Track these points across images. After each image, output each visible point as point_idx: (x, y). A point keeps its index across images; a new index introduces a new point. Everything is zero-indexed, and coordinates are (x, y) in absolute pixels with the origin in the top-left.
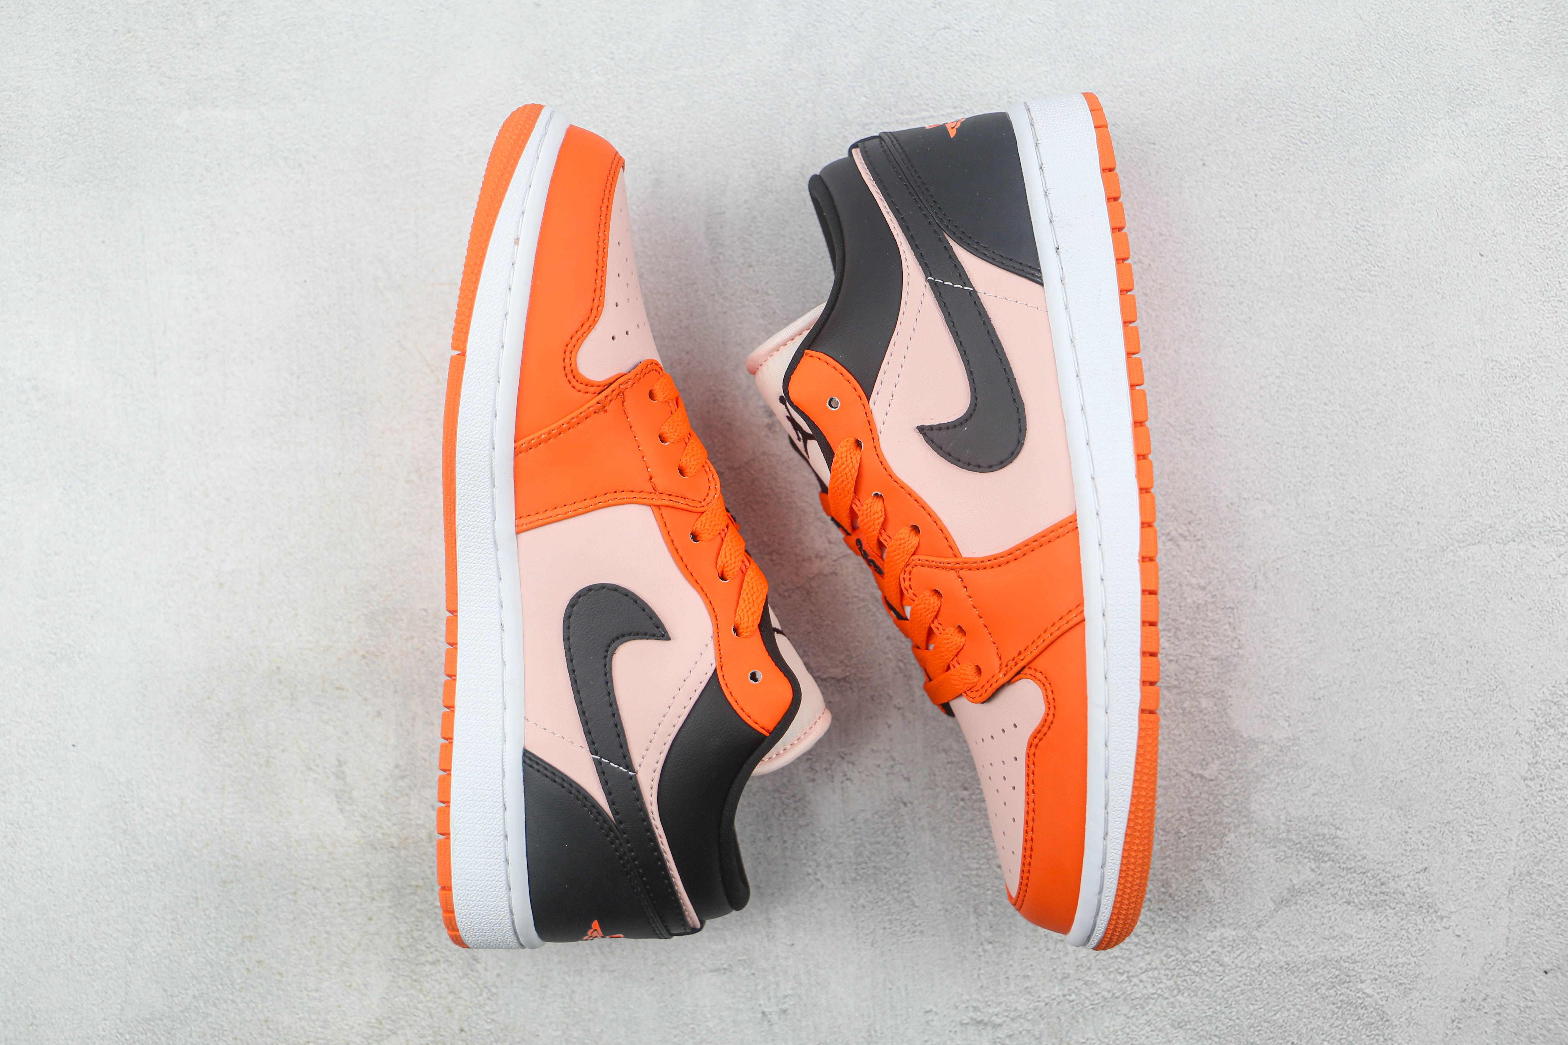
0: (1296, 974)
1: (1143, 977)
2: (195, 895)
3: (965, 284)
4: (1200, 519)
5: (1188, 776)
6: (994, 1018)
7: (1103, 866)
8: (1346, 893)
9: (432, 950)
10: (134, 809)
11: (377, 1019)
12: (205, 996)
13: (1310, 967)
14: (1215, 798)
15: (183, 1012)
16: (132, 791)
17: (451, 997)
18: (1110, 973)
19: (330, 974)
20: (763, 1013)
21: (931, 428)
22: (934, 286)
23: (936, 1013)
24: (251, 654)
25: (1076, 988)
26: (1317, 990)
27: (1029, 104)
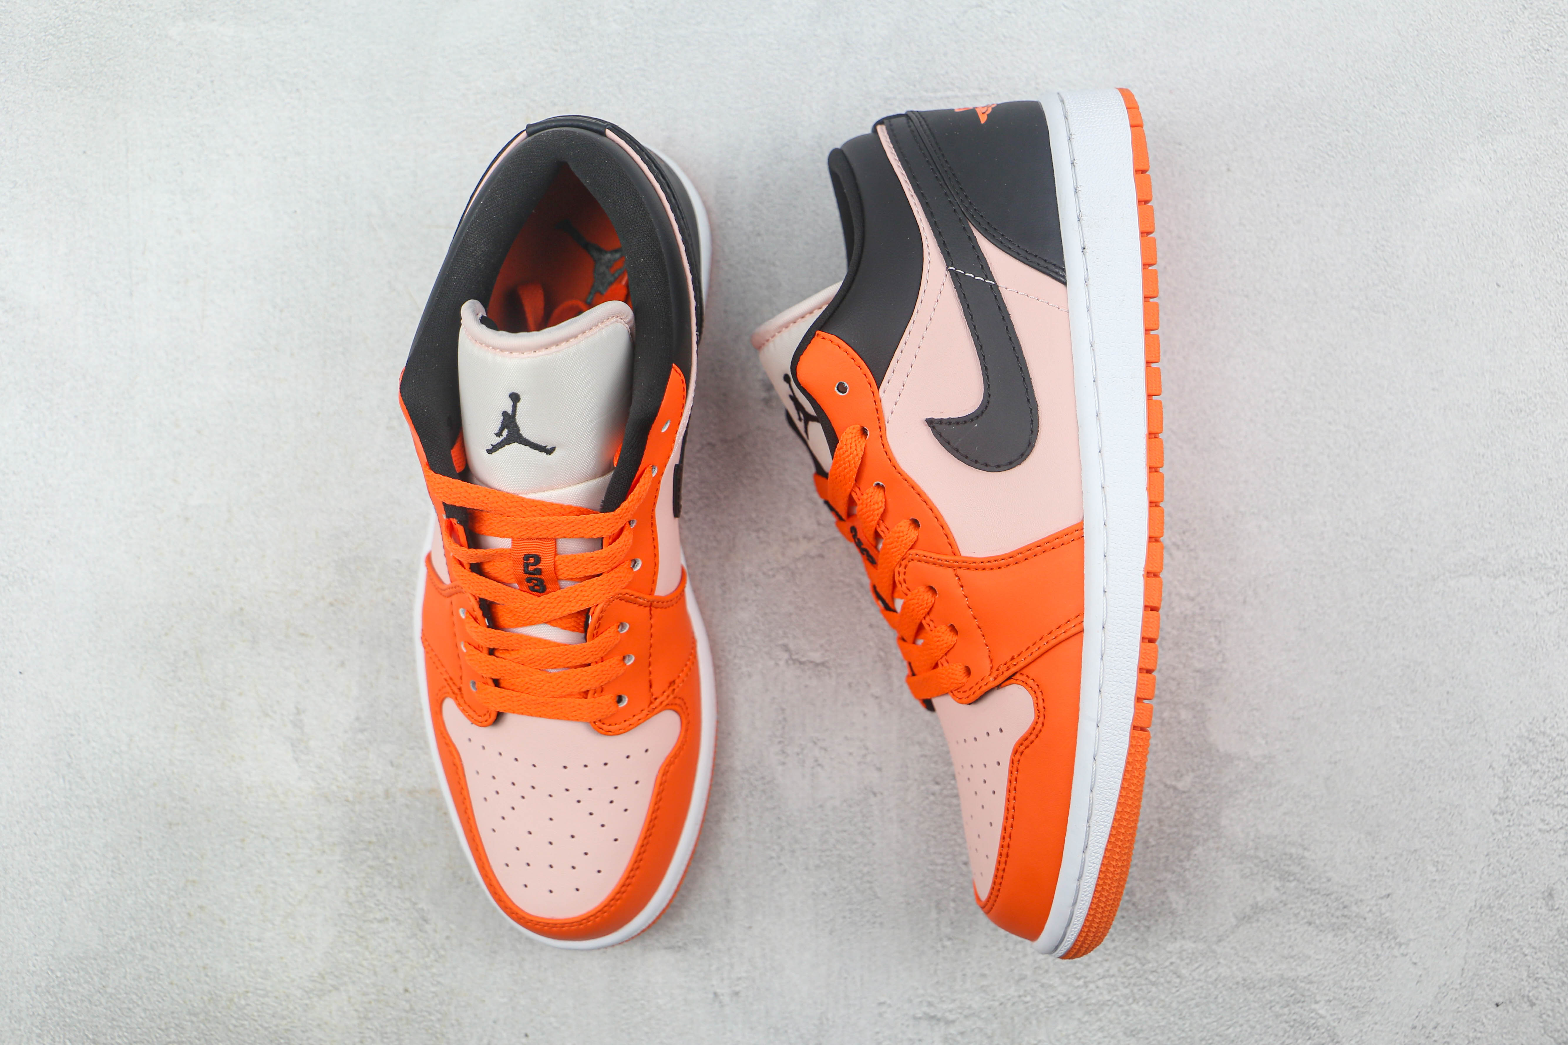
0: (1252, 990)
1: (1100, 983)
2: (138, 834)
3: (987, 278)
4: (1195, 529)
5: (1162, 787)
6: (947, 1014)
7: (1080, 878)
8: (1308, 914)
9: (381, 907)
10: (80, 743)
11: (320, 974)
12: (143, 938)
13: (1266, 984)
14: (1187, 810)
15: (118, 953)
16: (79, 724)
17: (397, 957)
18: (1068, 977)
19: (273, 924)
20: (716, 994)
21: (941, 421)
22: (955, 276)
23: (890, 1006)
24: (214, 593)
25: (1032, 989)
26: (1271, 1008)
27: (1063, 96)
